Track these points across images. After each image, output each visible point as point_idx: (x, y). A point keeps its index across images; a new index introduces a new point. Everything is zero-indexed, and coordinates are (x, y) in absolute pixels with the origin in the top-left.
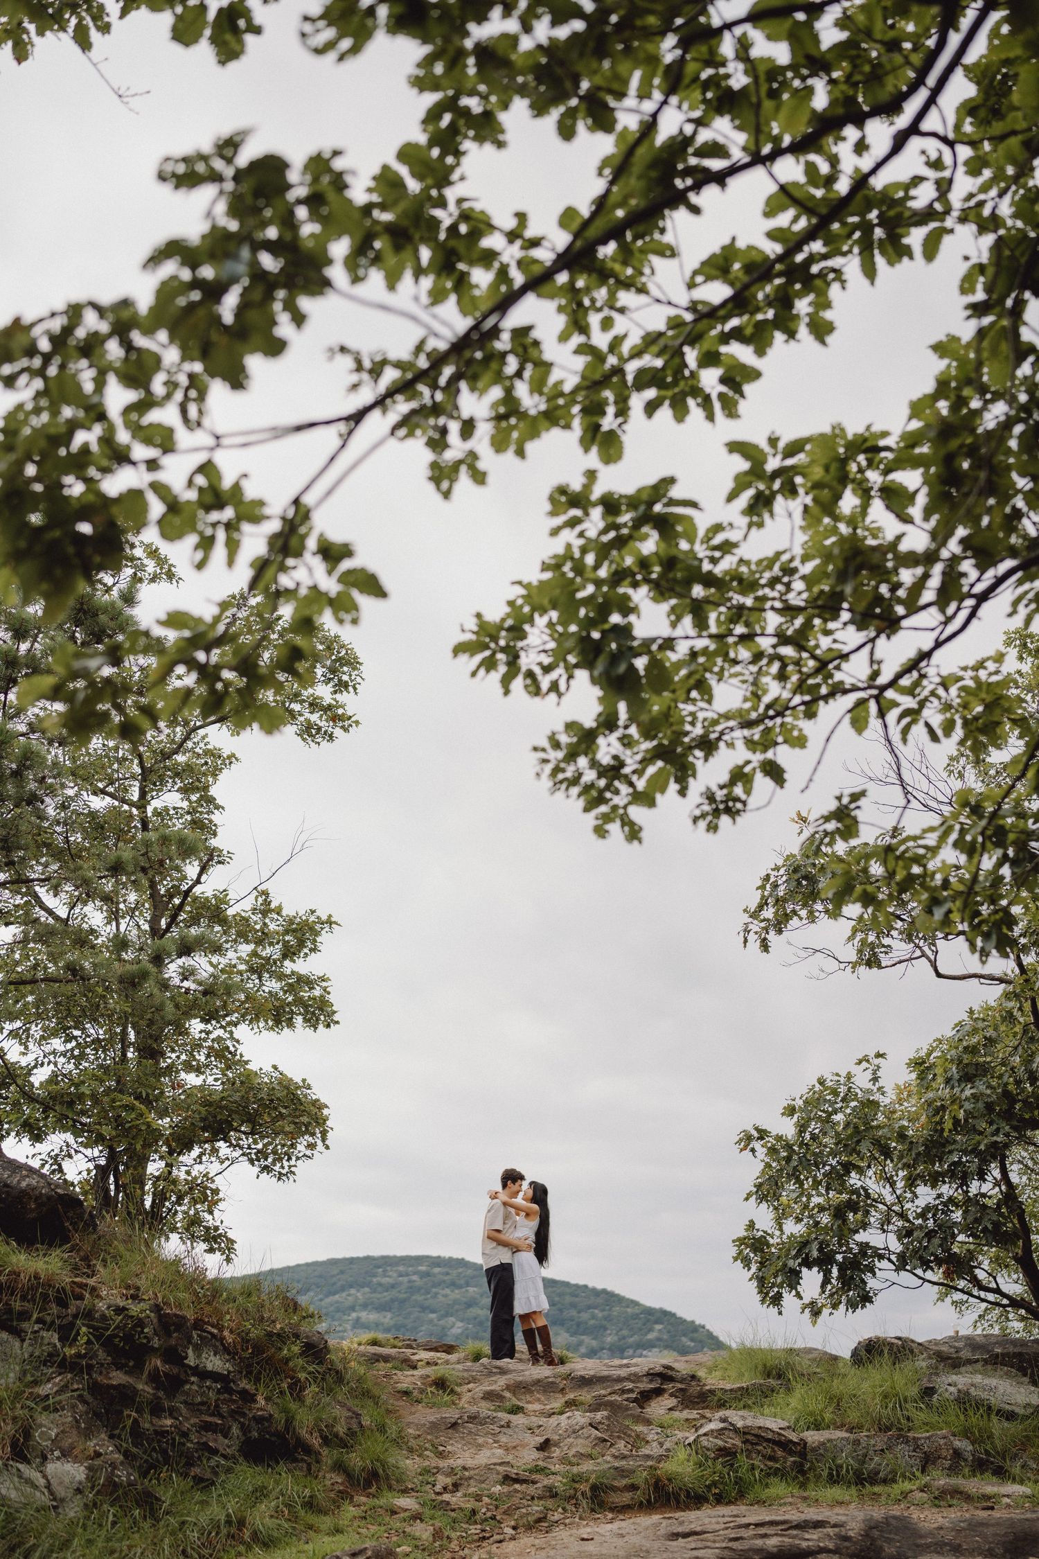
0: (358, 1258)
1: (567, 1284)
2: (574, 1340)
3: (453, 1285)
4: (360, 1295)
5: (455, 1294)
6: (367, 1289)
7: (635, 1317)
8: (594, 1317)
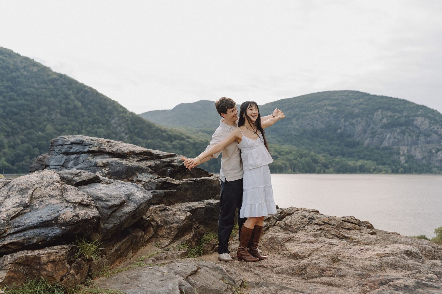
0: (326, 92)
1: (391, 98)
2: (393, 114)
3: (355, 98)
4: (328, 102)
5: (356, 101)
6: (329, 100)
7: (413, 107)
8: (400, 107)
